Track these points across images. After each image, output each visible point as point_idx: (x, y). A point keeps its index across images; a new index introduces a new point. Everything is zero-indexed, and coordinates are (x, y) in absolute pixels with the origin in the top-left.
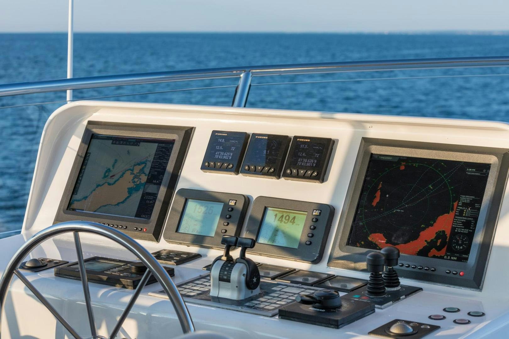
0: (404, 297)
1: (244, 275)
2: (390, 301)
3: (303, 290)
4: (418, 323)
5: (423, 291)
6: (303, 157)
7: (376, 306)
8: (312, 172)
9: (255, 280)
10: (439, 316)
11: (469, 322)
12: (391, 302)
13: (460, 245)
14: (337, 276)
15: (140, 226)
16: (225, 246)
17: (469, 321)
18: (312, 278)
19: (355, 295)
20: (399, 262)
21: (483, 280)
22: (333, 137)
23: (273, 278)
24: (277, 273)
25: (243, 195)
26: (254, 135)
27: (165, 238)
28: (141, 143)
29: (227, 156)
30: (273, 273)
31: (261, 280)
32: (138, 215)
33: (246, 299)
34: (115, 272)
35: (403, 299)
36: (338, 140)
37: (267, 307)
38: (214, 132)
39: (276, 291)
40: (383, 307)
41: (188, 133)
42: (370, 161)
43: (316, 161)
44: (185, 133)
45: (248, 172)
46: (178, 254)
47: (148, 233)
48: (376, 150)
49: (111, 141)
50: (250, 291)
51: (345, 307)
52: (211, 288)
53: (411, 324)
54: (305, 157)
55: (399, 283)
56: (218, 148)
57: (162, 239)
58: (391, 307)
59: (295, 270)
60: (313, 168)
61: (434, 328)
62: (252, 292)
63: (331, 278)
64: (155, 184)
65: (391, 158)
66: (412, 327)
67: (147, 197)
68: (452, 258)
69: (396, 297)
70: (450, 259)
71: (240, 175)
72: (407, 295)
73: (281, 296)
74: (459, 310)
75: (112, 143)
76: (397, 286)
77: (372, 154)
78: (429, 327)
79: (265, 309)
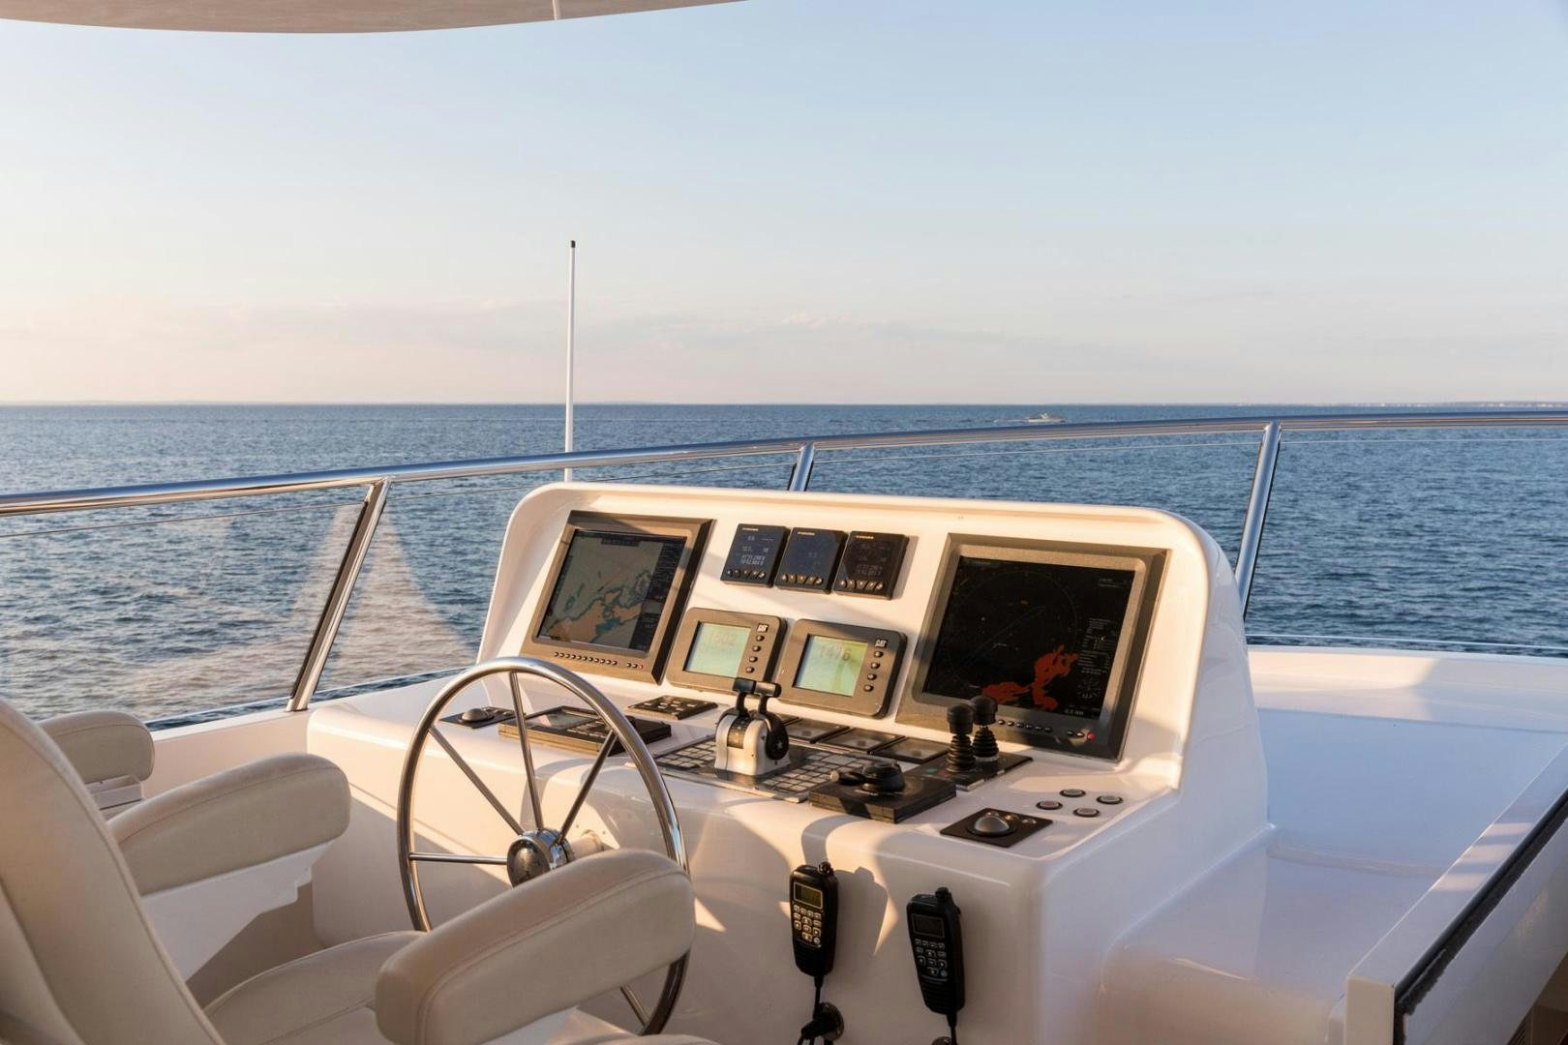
0: (1003, 771)
1: (763, 738)
2: (979, 779)
3: (854, 759)
4: (1018, 815)
5: (1034, 763)
6: (863, 562)
7: (957, 786)
8: (875, 583)
9: (780, 745)
10: (1052, 803)
11: (1097, 814)
12: (983, 781)
13: (1089, 693)
14: (909, 738)
15: (634, 661)
16: (738, 694)
17: (1098, 812)
18: (872, 741)
19: (929, 768)
20: (997, 717)
21: (1122, 745)
22: (907, 534)
23: (813, 742)
24: (822, 732)
25: (779, 619)
26: (796, 530)
27: (667, 678)
28: (642, 542)
29: (758, 560)
30: (815, 733)
31: (790, 743)
32: (633, 646)
33: (766, 774)
34: (583, 731)
35: (1002, 774)
36: (916, 539)
37: (794, 788)
38: (741, 526)
39: (813, 761)
40: (968, 787)
41: (705, 528)
42: (959, 568)
43: (881, 568)
44: (701, 530)
45: (786, 585)
46: (684, 702)
47: (646, 671)
48: (968, 551)
49: (600, 540)
50: (773, 761)
51: (911, 788)
52: (717, 755)
53: (1008, 817)
54: (866, 563)
55: (996, 750)
56: (745, 549)
57: (665, 681)
58: (983, 787)
59: (848, 728)
60: (877, 579)
61: (1044, 823)
62: (776, 763)
63: (900, 739)
64: (657, 600)
65: (988, 564)
66: (1008, 821)
67: (647, 620)
68: (1077, 713)
69: (990, 772)
70: (1074, 715)
71: (775, 588)
72: (1008, 769)
73: (821, 770)
74: (1084, 793)
75: (602, 543)
76: (994, 754)
77: (962, 558)
78: (1034, 822)
79: (793, 791)
